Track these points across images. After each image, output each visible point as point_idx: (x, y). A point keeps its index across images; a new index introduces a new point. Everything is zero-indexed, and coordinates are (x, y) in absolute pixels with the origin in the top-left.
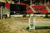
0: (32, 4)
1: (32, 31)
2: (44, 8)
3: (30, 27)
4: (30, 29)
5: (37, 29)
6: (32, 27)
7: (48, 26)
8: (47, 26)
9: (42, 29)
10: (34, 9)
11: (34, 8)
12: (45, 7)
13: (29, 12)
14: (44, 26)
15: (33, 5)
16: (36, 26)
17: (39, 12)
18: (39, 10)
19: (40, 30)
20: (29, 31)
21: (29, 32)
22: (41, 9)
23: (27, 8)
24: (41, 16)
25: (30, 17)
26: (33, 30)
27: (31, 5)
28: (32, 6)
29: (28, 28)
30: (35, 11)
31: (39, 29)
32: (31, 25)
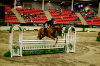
0: (17, 5)
1: (17, 60)
2: (41, 14)
3: (11, 52)
4: (12, 56)
5: (27, 55)
6: (16, 52)
7: (48, 48)
8: (46, 48)
9: (37, 54)
10: (21, 16)
11: (21, 14)
12: (43, 11)
13: (10, 21)
14: (40, 49)
15: (20, 7)
16: (24, 49)
17: (32, 21)
18: (32, 18)
19: (32, 56)
20: (9, 60)
21: (10, 62)
22: (36, 16)
23: (6, 13)
24: (35, 30)
25: (12, 32)
26: (18, 58)
27: (15, 7)
28: (17, 9)
29: (8, 55)
30: (23, 20)
31: (29, 55)
32: (14, 47)
